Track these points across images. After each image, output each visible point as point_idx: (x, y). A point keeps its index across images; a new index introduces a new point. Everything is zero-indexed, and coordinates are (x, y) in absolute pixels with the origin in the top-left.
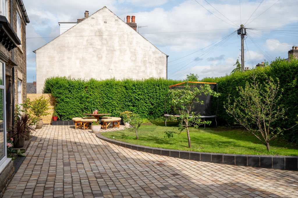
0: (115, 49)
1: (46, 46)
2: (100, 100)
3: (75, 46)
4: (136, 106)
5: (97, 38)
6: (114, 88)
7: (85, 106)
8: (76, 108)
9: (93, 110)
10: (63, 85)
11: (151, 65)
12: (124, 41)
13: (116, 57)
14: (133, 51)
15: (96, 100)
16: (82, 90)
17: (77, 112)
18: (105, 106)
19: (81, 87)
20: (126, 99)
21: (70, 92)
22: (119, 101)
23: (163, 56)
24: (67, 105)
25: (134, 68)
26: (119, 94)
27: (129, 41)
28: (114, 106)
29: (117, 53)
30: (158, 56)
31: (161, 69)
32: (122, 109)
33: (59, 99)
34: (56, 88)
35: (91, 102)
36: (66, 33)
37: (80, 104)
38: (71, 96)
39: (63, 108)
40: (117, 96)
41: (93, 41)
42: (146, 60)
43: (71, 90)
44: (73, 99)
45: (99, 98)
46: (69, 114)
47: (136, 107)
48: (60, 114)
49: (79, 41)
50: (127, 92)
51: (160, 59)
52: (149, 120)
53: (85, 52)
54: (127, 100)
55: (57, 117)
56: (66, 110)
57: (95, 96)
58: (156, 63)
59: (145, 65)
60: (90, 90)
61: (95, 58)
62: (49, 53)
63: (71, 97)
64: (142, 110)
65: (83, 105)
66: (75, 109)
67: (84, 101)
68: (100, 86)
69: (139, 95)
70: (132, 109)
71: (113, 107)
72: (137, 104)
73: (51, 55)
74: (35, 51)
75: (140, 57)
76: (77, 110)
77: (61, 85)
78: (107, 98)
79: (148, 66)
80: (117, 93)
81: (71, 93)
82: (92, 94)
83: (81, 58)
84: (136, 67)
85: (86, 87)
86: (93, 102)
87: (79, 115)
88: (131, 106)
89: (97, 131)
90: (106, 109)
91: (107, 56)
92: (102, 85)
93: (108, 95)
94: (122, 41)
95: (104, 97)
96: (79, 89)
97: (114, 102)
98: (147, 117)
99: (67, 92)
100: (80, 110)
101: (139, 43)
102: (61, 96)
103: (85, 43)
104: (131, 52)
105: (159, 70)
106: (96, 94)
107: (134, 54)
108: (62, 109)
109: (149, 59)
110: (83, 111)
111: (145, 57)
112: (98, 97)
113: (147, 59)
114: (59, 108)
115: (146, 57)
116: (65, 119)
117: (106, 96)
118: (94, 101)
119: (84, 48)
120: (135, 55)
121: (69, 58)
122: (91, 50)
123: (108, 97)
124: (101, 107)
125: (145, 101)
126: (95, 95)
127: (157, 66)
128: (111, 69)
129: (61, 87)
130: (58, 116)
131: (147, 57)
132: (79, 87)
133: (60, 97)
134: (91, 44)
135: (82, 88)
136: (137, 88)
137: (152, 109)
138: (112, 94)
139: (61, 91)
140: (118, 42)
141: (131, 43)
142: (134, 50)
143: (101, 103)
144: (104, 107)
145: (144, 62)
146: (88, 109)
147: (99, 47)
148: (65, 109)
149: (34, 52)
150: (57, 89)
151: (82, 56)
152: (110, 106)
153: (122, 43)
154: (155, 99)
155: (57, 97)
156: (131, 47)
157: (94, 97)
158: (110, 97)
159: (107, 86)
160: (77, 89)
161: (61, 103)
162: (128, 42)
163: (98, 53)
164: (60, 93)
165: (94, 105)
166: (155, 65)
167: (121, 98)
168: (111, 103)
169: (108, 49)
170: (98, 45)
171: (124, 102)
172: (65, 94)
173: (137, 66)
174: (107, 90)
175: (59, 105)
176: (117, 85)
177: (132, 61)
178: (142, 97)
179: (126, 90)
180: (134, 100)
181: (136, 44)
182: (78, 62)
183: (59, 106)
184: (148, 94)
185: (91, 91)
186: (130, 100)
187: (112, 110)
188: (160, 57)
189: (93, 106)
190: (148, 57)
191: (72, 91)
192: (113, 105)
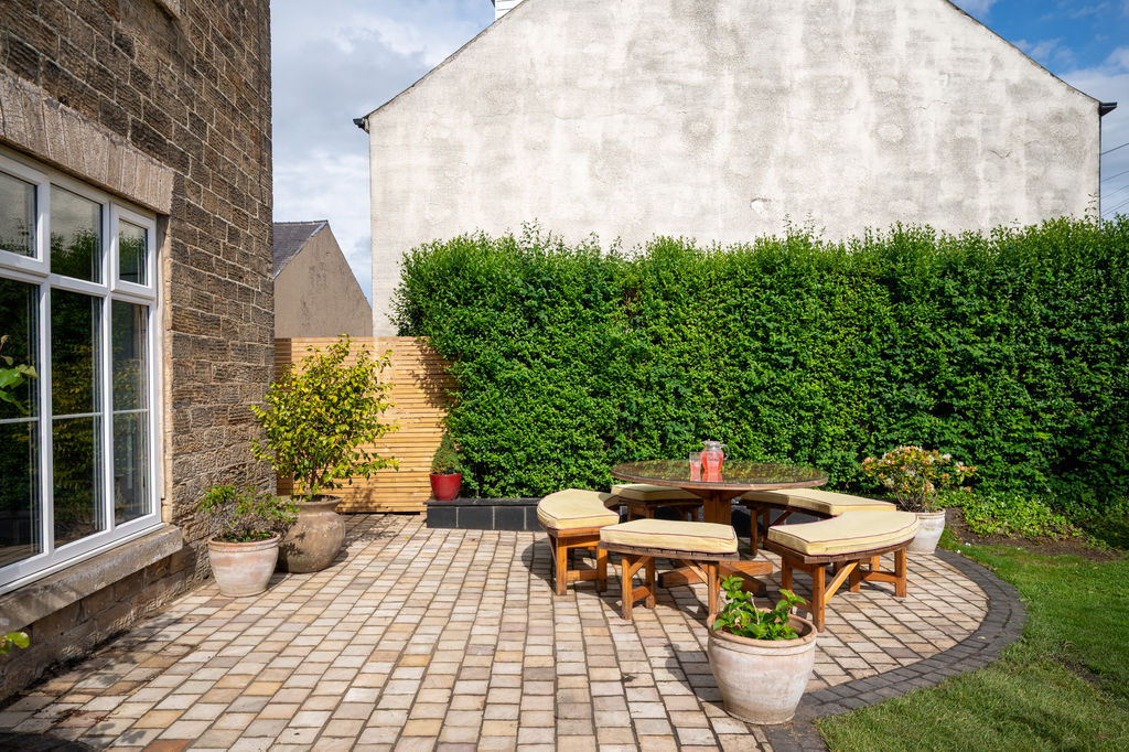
0: (787, 83)
1: (417, 90)
2: (719, 369)
3: (568, 83)
4: (959, 412)
5: (686, 29)
6: (808, 292)
7: (622, 407)
8: (567, 421)
9: (676, 433)
10: (491, 279)
11: (1002, 169)
12: (837, 36)
13: (791, 130)
14: (893, 86)
15: (693, 373)
16: (605, 306)
17: (575, 448)
18: (753, 409)
19: (602, 287)
20: (895, 363)
21: (533, 320)
22: (845, 378)
23: (1073, 111)
24: (517, 404)
25: (894, 189)
26: (843, 331)
27: (867, 33)
28: (811, 409)
29: (799, 106)
30: (1041, 108)
31: (1061, 185)
32: (862, 433)
33: (468, 368)
34: (450, 301)
35: (662, 386)
36: (518, 13)
37: (593, 395)
38: (540, 348)
39: (489, 424)
40: (833, 344)
41: (663, 46)
42: (969, 140)
43: (540, 308)
44: (549, 366)
45: (714, 357)
46: (529, 459)
47: (967, 418)
48: (477, 457)
49: (585, 51)
50: (900, 319)
51: (1054, 128)
52: (1058, 508)
53: (623, 111)
54: (897, 371)
55: (461, 475)
56: (509, 432)
57: (685, 346)
58: (1030, 154)
59: (963, 169)
60: (656, 308)
61: (675, 142)
62: (434, 124)
63: (538, 356)
64: (1006, 439)
65: (611, 407)
66: (564, 427)
67: (617, 379)
68: (719, 278)
69: (984, 332)
70: (931, 435)
71: (801, 418)
72: (971, 400)
73: (445, 134)
74: (367, 117)
75: (932, 120)
76: (576, 435)
77: (482, 279)
78: (763, 360)
79: (981, 176)
80: (829, 324)
81: (541, 328)
82: (665, 331)
83: (599, 142)
84: (908, 179)
85: (629, 292)
86: (670, 385)
87: (590, 468)
88: (926, 409)
89: (778, 705)
90: (755, 428)
91: (741, 127)
92: (732, 275)
93: (775, 337)
94: (823, 36)
95: (746, 349)
96: (586, 304)
97: (815, 387)
98: (1041, 491)
99: (512, 319)
100: (592, 437)
101: (928, 39)
102: (477, 345)
103: (618, 59)
104: (881, 97)
105: (1049, 195)
106: (692, 332)
107: (897, 103)
108: (486, 430)
109: (985, 131)
110: (610, 441)
111: (962, 123)
112: (705, 350)
113: (974, 132)
114: (470, 423)
115: (970, 122)
116: (503, 489)
117: (758, 344)
118: (678, 377)
119: (613, 88)
120: (904, 111)
121: (536, 148)
122: (651, 96)
123: (772, 351)
124: (723, 417)
125: (1031, 379)
126: (684, 339)
127: (1037, 170)
128: (764, 200)
129: (478, 288)
130: (467, 471)
131: (977, 118)
132: (588, 291)
133: (472, 357)
134: (652, 65)
135: (607, 298)
136: (972, 288)
137: (1082, 434)
138: (796, 333)
139: (478, 317)
140: (805, 41)
141: (878, 43)
142: (896, 83)
143: (726, 393)
144: (742, 415)
145: (960, 150)
146: (641, 428)
147: (696, 77)
148: (502, 430)
149: (360, 124)
150: (455, 305)
151: (604, 135)
152: (786, 408)
153: (826, 46)
154: (1107, 360)
155: (455, 355)
156: (878, 63)
157: (681, 354)
158: (787, 353)
159: (767, 280)
160: (572, 304)
161: (483, 389)
162: (862, 38)
163: (689, 109)
164: (473, 332)
165: (679, 406)
166: (1023, 162)
167: (861, 358)
168: (787, 390)
169: (746, 83)
170: (691, 66)
171: (879, 383)
172: (502, 333)
173: (917, 176)
174: (764, 307)
175: (469, 403)
176: (829, 270)
177: (886, 145)
178: (1008, 350)
179: (894, 300)
180: (948, 372)
181: (909, 45)
182: (581, 165)
183: (468, 409)
184: (1051, 325)
185: (658, 317)
186: (920, 369)
187: (794, 440)
188: (1058, 118)
189: (671, 409)
190: (984, 121)
191: (542, 315)
192: (801, 407)
